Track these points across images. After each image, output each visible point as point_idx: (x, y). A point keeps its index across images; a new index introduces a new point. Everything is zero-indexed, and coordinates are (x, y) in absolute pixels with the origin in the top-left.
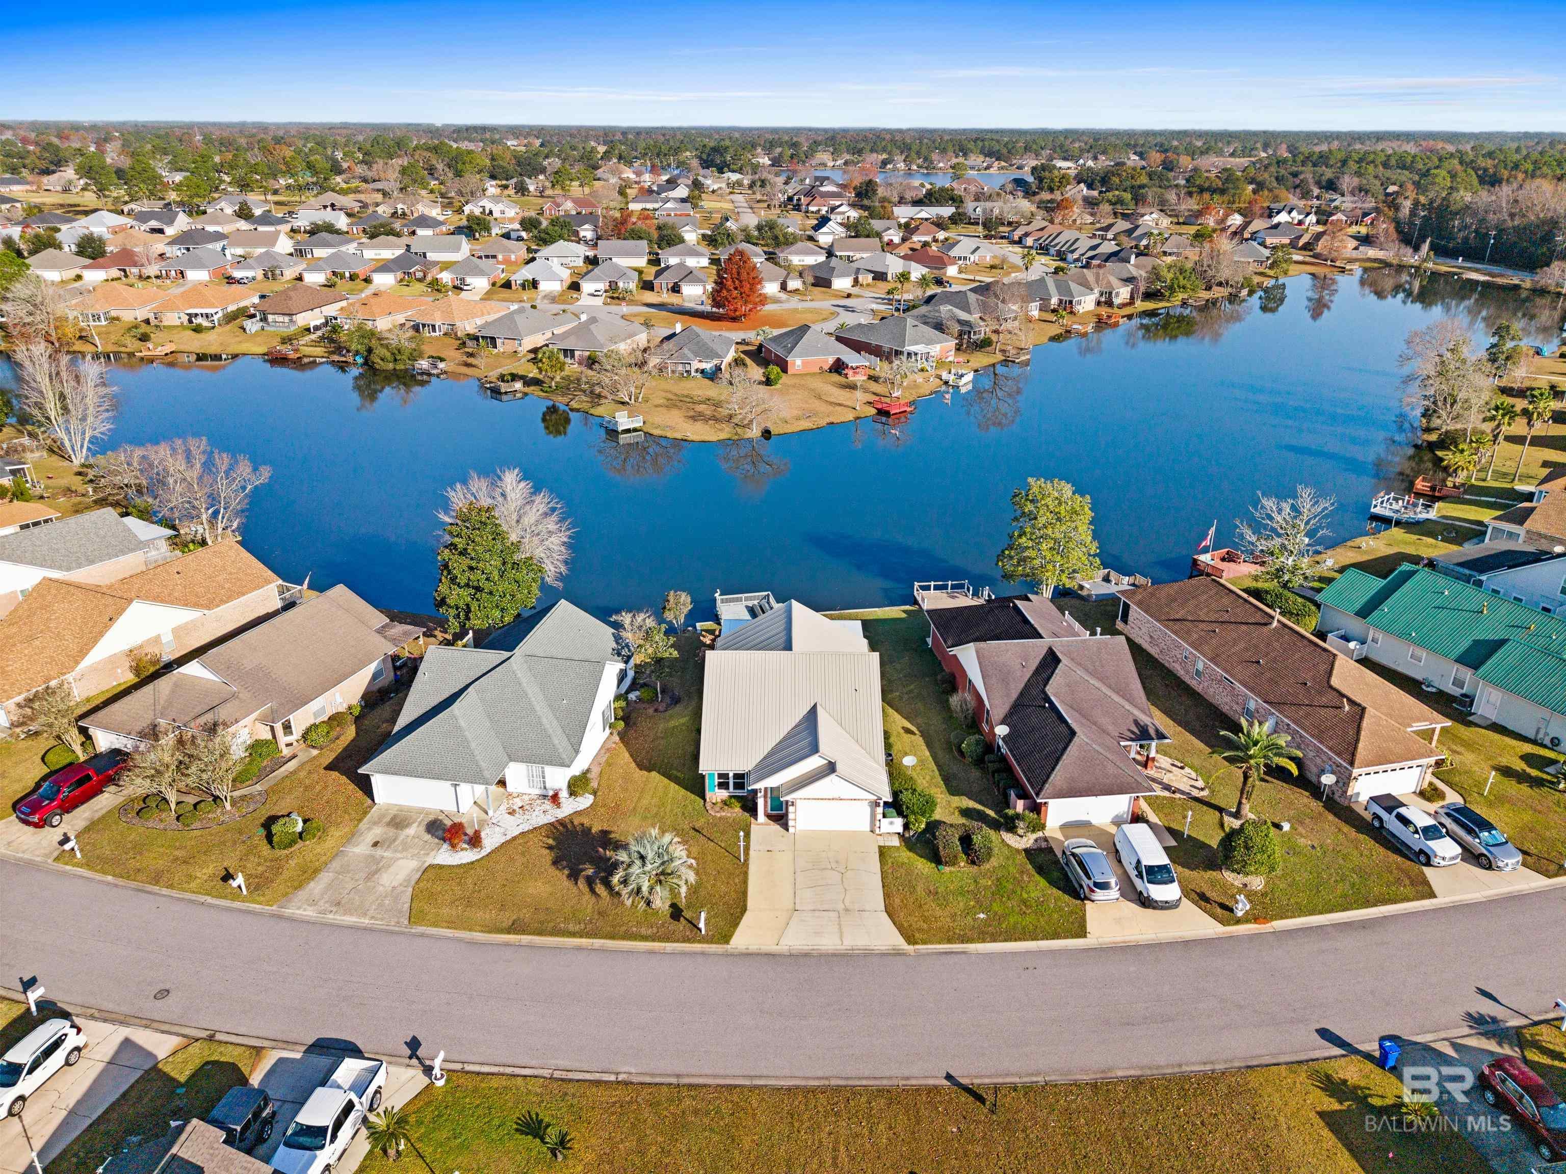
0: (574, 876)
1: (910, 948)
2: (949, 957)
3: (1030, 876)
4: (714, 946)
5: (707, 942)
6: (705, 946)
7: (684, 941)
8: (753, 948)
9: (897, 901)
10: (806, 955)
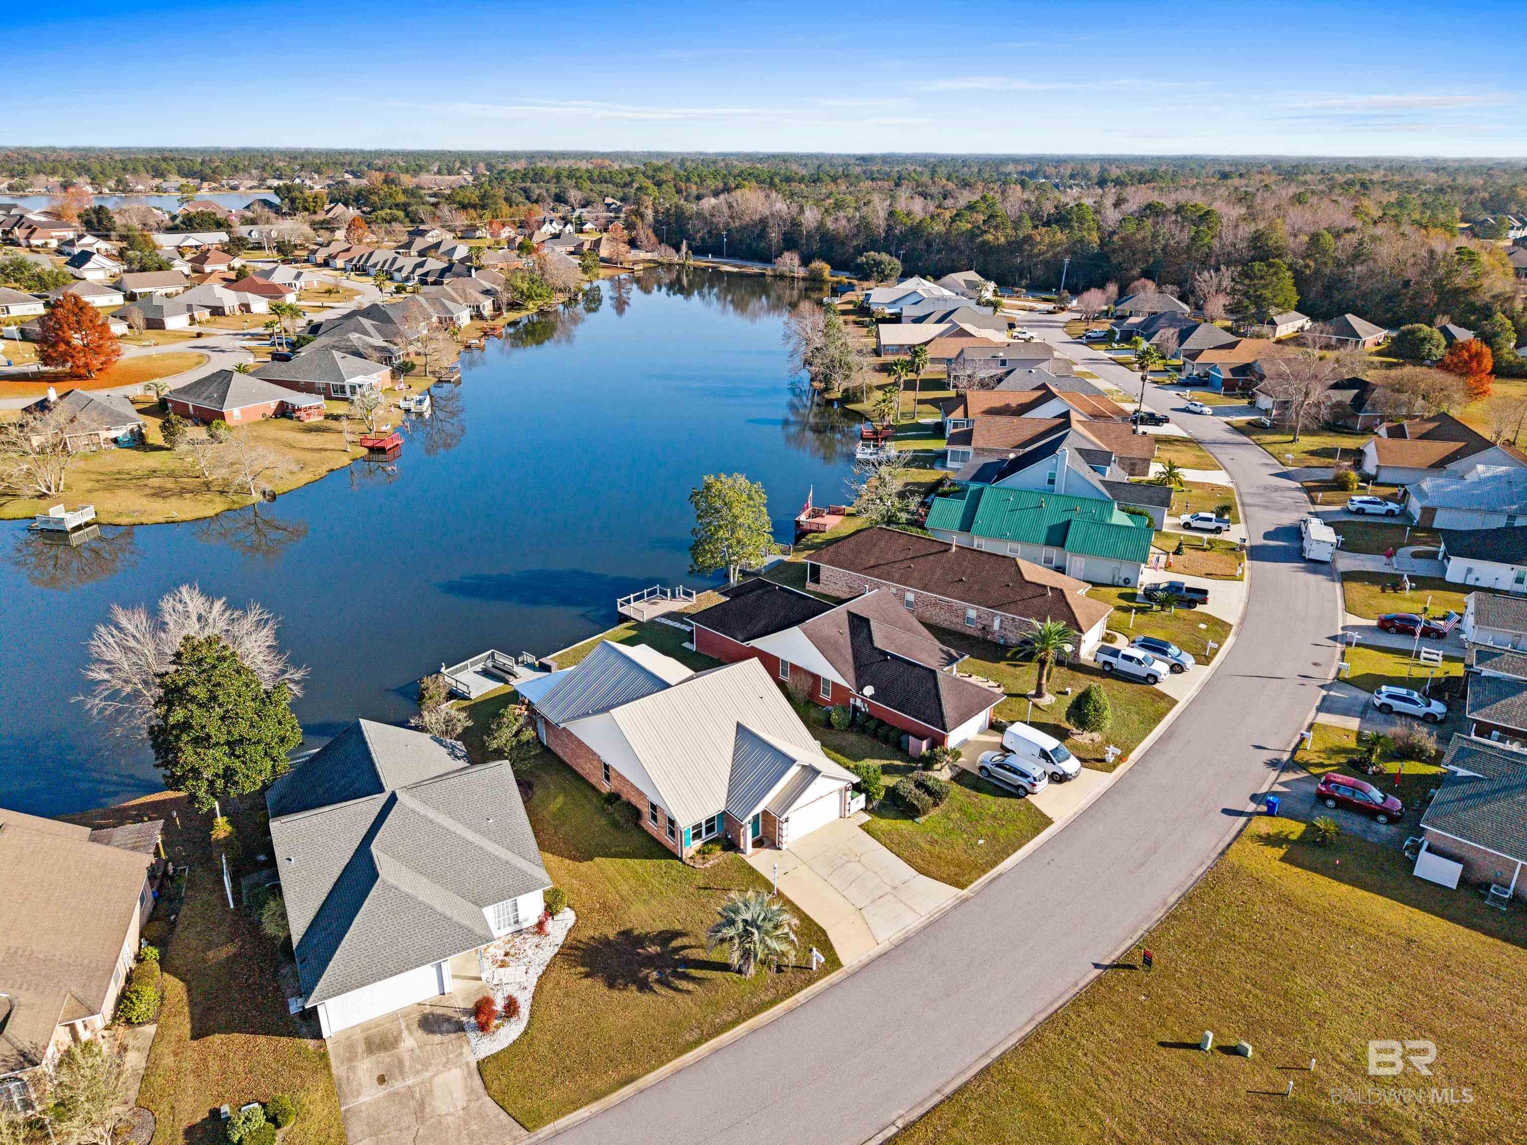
0: (644, 986)
1: (965, 892)
2: (996, 883)
3: (976, 797)
4: (833, 974)
5: (826, 975)
6: (827, 978)
7: (807, 985)
8: (864, 959)
9: (919, 861)
10: (907, 940)
